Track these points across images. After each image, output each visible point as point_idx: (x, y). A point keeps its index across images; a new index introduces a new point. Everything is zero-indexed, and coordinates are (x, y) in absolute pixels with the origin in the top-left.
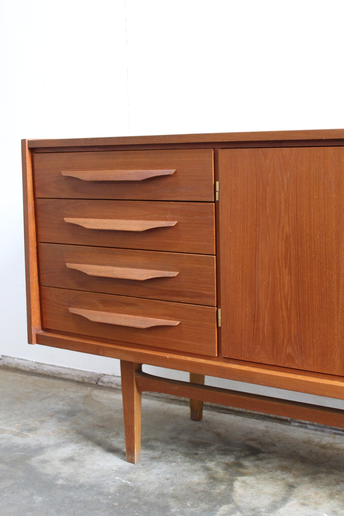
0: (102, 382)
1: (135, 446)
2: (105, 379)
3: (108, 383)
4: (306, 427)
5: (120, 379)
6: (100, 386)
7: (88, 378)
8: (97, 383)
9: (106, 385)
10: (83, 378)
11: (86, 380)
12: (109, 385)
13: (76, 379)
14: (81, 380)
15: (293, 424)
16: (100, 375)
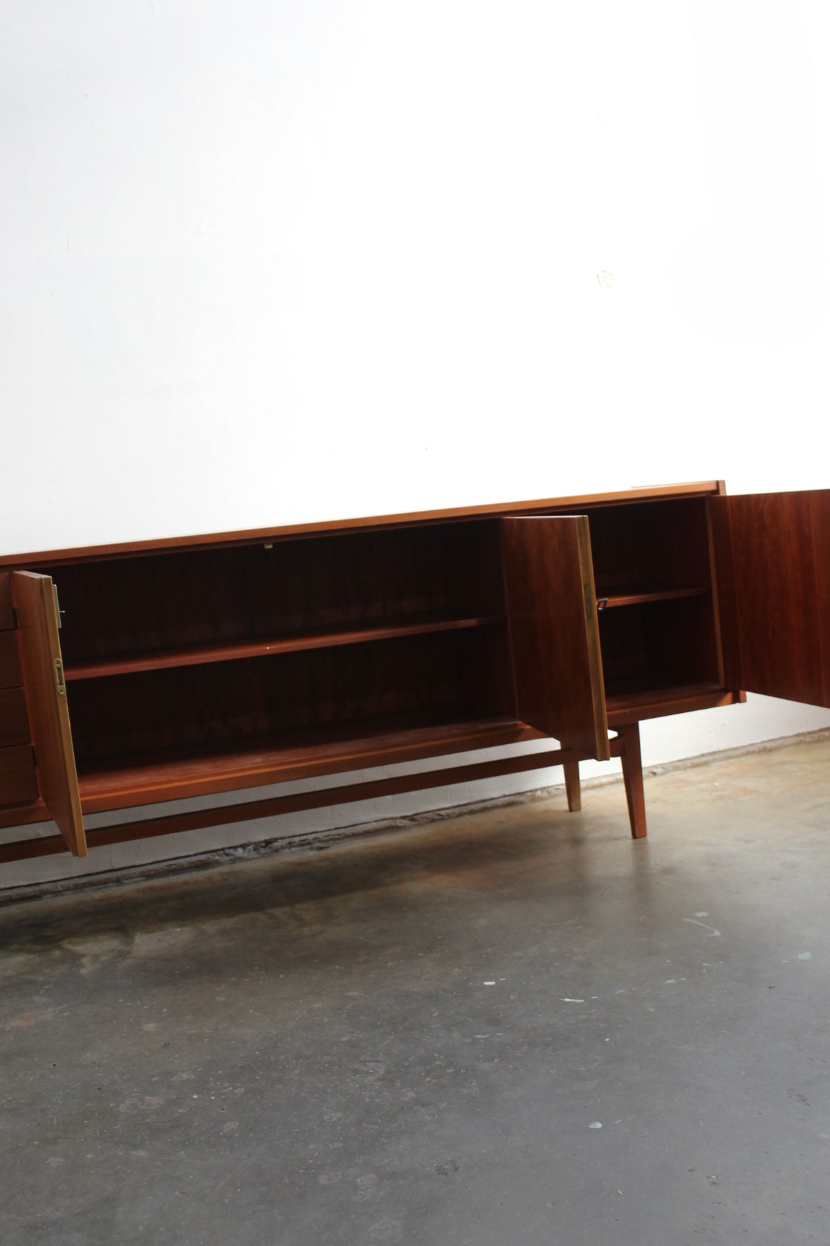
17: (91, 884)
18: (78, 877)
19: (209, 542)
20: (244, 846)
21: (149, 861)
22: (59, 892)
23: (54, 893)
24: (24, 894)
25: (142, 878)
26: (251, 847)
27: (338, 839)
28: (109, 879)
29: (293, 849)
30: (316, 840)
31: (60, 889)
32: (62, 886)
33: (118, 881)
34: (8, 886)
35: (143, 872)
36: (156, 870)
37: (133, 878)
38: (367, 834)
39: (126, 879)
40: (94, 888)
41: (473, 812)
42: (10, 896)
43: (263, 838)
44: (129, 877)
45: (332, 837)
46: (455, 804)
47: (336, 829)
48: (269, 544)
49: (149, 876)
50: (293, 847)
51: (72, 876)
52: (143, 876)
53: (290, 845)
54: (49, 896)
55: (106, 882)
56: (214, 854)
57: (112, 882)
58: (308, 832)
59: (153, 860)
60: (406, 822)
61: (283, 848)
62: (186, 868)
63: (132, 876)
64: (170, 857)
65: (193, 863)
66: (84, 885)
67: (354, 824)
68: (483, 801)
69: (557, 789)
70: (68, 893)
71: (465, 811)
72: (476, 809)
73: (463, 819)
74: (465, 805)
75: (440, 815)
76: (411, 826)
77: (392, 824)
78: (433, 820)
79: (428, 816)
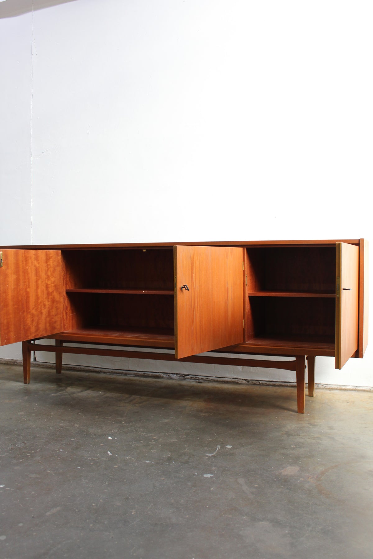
0: (17, 363)
1: (28, 375)
2: (18, 362)
3: (20, 363)
4: (106, 374)
5: (22, 361)
6: (15, 365)
7: (10, 362)
8: (14, 364)
9: (18, 364)
10: (7, 362)
11: (9, 363)
12: (20, 364)
13: (4, 362)
14: (6, 363)
15: (101, 373)
16: (16, 360)
17: (116, 373)
18: (117, 370)
19: (120, 246)
20: (177, 374)
21: (142, 371)
22: (106, 373)
23: (104, 372)
24: (95, 370)
25: (134, 376)
26: (179, 375)
27: (210, 381)
28: (123, 373)
29: (192, 380)
30: (202, 379)
31: (107, 372)
32: (108, 371)
33: (126, 374)
34: (94, 366)
35: (135, 373)
36: (139, 374)
37: (131, 375)
38: (228, 382)
39: (129, 374)
40: (117, 374)
41: (274, 385)
42: (91, 370)
43: (185, 373)
44: (130, 374)
45: (209, 379)
46: (270, 380)
47: (215, 377)
48: (144, 250)
49: (136, 375)
50: (192, 379)
51: (115, 368)
52: (135, 375)
53: (191, 378)
54: (103, 373)
55: (122, 374)
56: (165, 374)
57: (124, 374)
58: (204, 375)
59: (143, 370)
60: (245, 382)
61: (188, 378)
62: (150, 376)
63: (131, 374)
64: (149, 371)
65: (153, 375)
66: (115, 373)
67: (224, 377)
68: (285, 382)
69: (323, 386)
70: (109, 374)
71: (271, 384)
72: (277, 384)
73: (267, 387)
74: (275, 382)
75: (259, 383)
76: (247, 384)
77: (236, 381)
78: (255, 384)
79: (254, 382)
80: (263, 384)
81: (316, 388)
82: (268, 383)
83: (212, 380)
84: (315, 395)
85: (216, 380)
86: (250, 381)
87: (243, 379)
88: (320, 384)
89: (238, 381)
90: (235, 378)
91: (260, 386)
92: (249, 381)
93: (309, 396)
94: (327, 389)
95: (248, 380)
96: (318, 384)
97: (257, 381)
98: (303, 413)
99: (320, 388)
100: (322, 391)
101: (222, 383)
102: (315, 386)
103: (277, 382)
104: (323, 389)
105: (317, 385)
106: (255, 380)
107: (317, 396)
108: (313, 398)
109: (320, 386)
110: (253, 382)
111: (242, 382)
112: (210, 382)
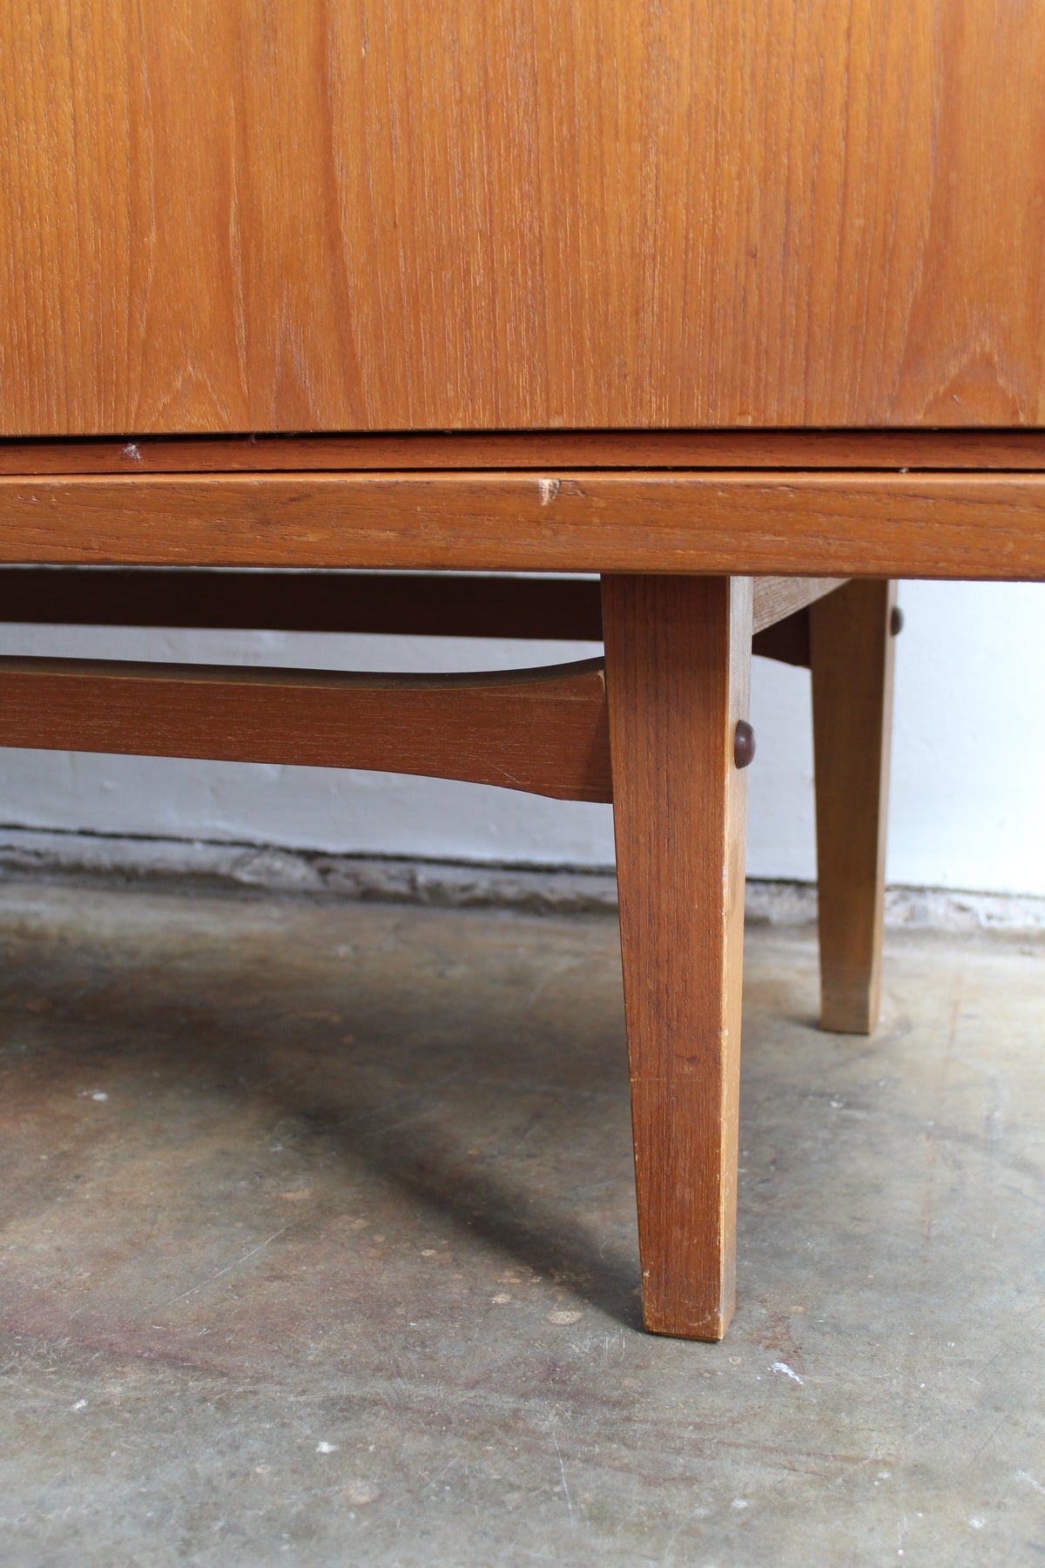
38: (156, 881)
41: (531, 905)
46: (511, 856)
47: (84, 833)
60: (299, 873)
69: (962, 909)
71: (510, 891)
72: (553, 898)
73: (474, 918)
74: (550, 870)
75: (412, 881)
76: (308, 894)
77: (224, 869)
78: (370, 895)
79: (375, 874)
80: (437, 896)
81: (903, 935)
82: (483, 883)
83: (34, 861)
84: (884, 1010)
85: (64, 860)
86: (343, 867)
87: (287, 851)
88: (936, 890)
89: (239, 863)
90: (227, 838)
91: (410, 909)
92: (335, 864)
93: (822, 1025)
94: (998, 938)
95: (334, 856)
96: (921, 890)
97: (395, 868)
98: (712, 1340)
99: (932, 934)
100: (952, 959)
101: (112, 888)
102: (890, 914)
103: (569, 870)
104: (965, 937)
105: (915, 900)
106: (385, 858)
107: (905, 1025)
108: (868, 1053)
109: (937, 908)
110: (355, 877)
111: (271, 873)
112: (19, 875)
